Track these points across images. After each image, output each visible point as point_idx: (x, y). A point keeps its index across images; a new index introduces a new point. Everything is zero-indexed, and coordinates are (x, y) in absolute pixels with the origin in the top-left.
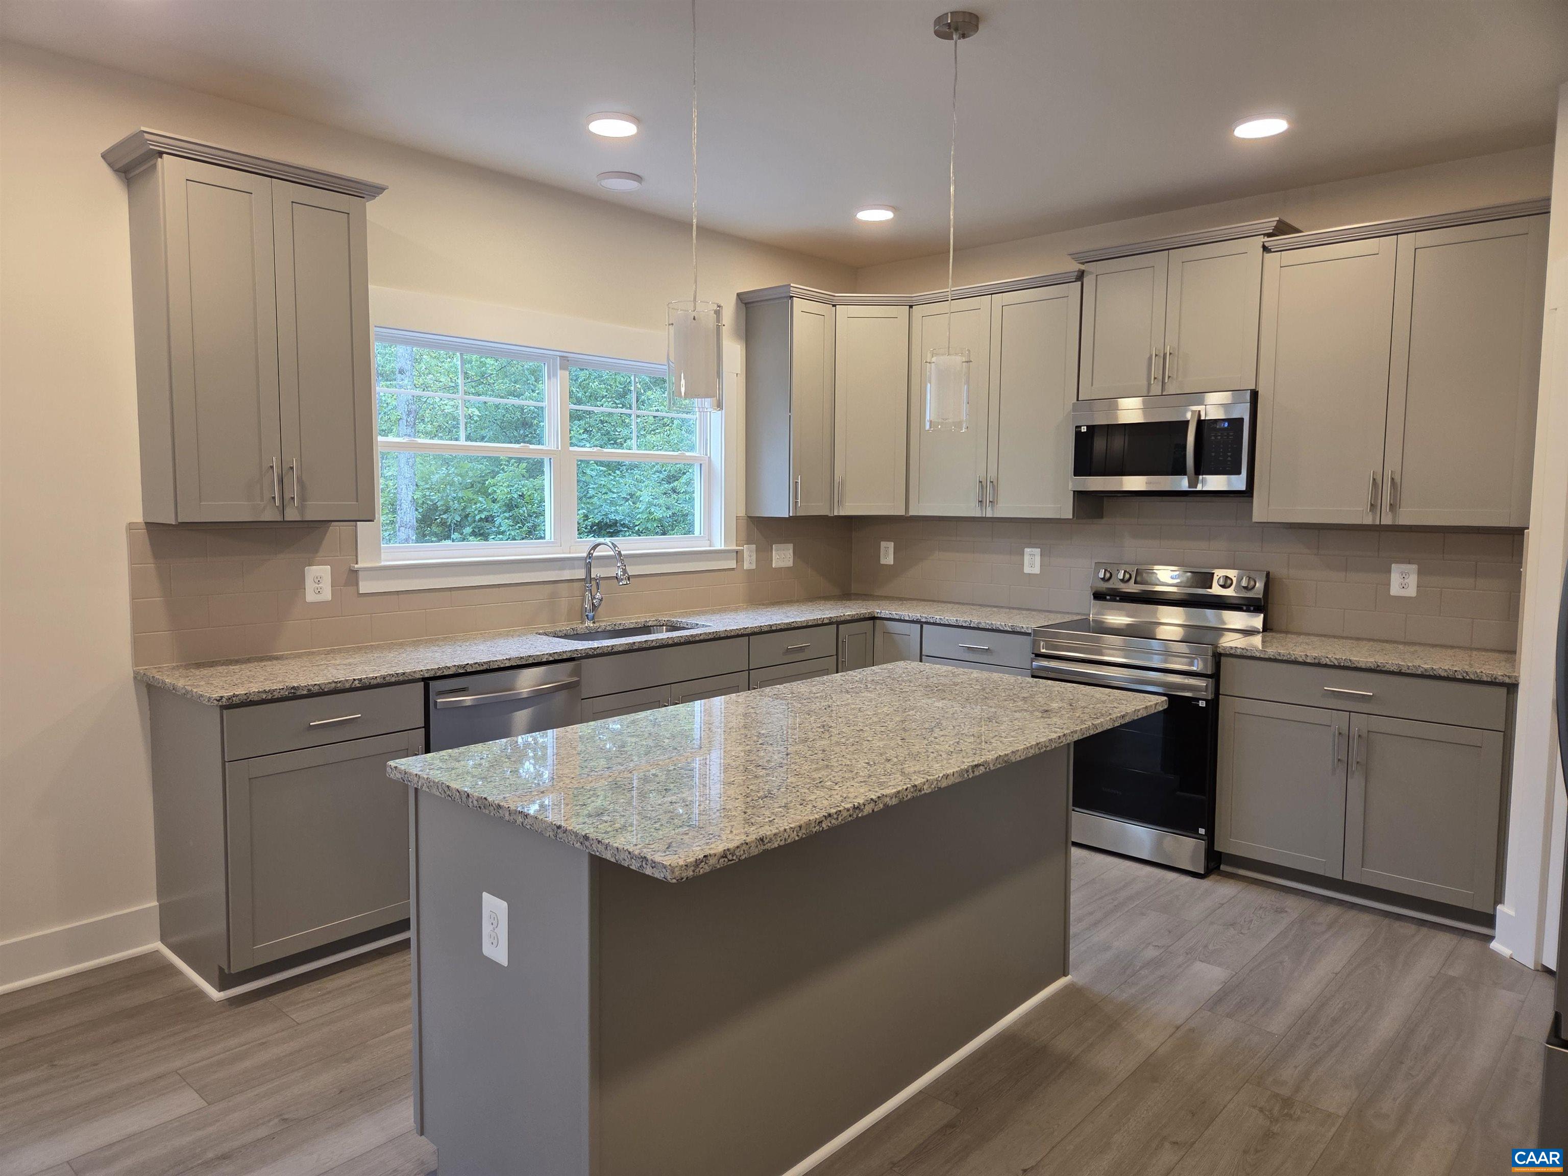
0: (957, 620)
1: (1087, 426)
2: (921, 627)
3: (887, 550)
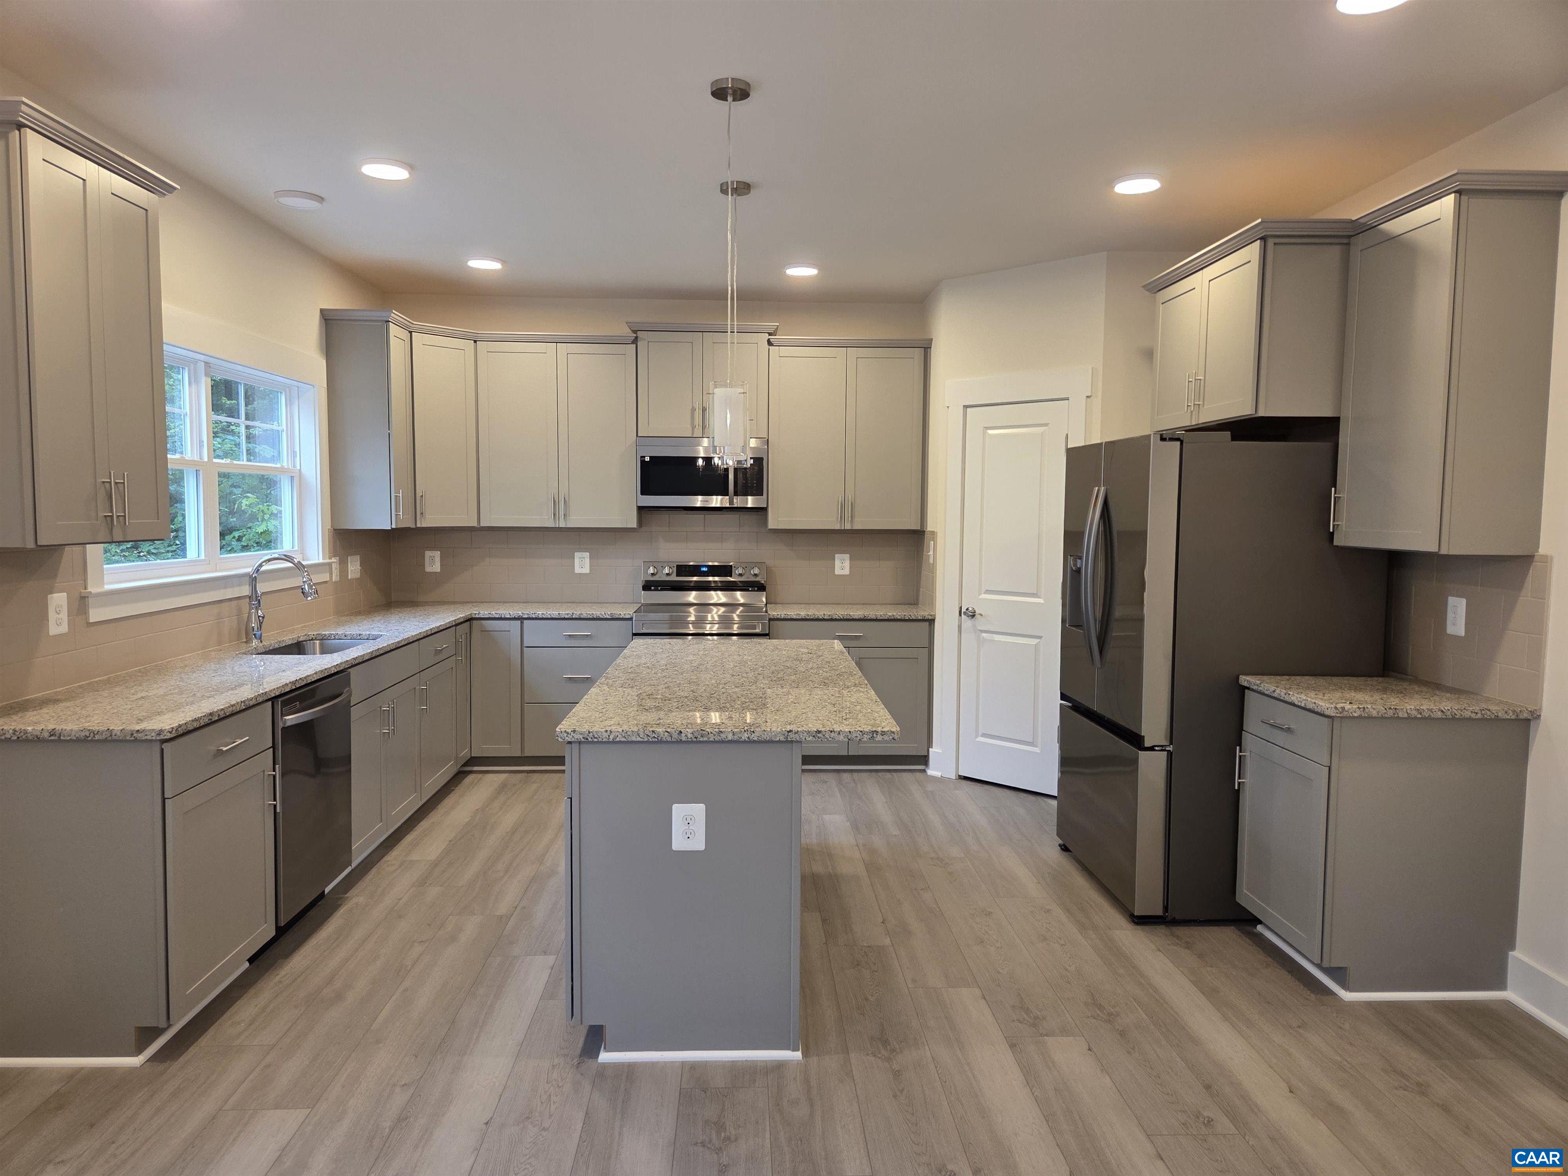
0: (559, 614)
1: (650, 457)
2: (522, 623)
3: (432, 559)
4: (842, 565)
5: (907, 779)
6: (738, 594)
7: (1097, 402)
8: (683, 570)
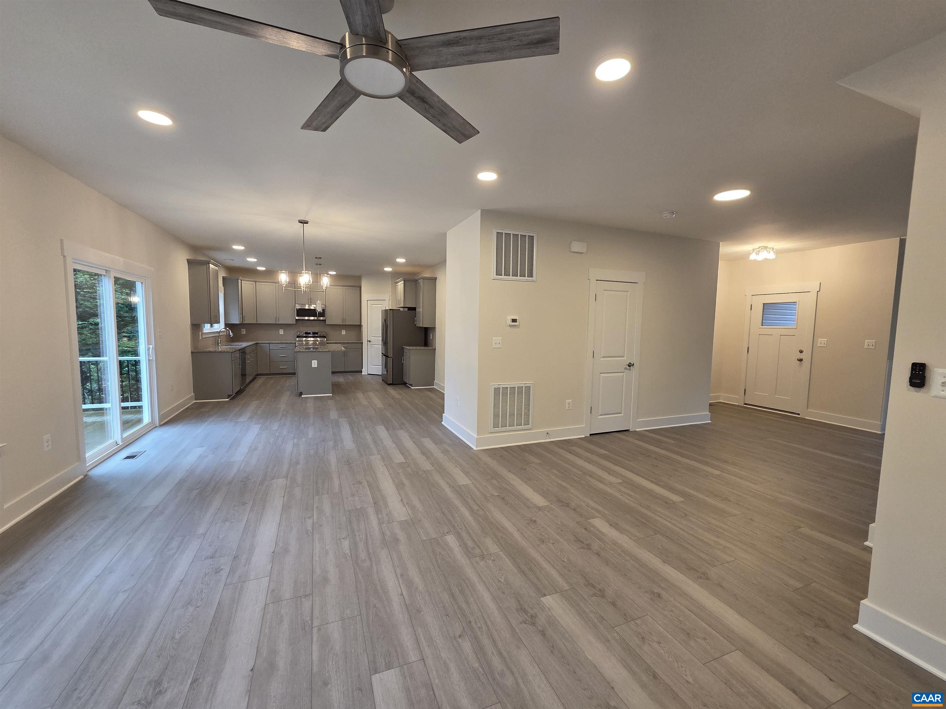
1: (298, 308)
2: (269, 344)
3: (243, 331)
4: (344, 332)
5: (358, 375)
6: (318, 339)
7: (390, 301)
8: (306, 333)
